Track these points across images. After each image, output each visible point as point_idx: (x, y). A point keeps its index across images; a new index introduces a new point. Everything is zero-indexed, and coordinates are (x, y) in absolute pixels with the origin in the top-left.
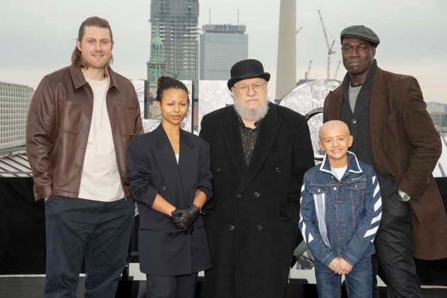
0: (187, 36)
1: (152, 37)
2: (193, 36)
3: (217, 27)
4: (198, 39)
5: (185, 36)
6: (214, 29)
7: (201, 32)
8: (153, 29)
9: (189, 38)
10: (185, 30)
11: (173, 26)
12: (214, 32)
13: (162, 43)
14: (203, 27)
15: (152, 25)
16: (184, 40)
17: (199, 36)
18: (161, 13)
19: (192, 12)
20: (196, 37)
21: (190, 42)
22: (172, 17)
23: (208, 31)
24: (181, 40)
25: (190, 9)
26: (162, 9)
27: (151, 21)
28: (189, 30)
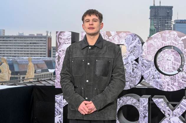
0: (167, 25)
1: (151, 26)
2: (170, 25)
3: (181, 20)
4: (172, 26)
5: (166, 25)
6: (179, 22)
7: (174, 23)
8: (151, 22)
9: (168, 26)
10: (166, 22)
11: (160, 20)
12: (179, 23)
13: (155, 29)
14: (175, 21)
15: (151, 20)
16: (165, 27)
17: (172, 25)
18: (155, 15)
19: (169, 14)
20: (171, 25)
21: (169, 28)
22: (160, 17)
23: (177, 23)
24: (164, 27)
25: (168, 13)
26: (155, 13)
27: (150, 18)
28: (168, 22)
